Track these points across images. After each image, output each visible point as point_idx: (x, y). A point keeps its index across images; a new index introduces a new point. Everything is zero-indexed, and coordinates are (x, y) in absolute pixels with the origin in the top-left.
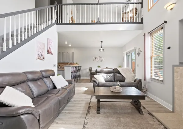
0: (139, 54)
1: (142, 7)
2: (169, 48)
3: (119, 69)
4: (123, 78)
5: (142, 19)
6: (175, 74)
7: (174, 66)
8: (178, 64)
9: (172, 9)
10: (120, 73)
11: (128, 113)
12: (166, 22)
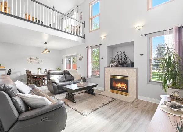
0: (81, 59)
1: (84, 27)
2: (102, 58)
3: (69, 70)
4: (73, 77)
5: (84, 35)
6: (105, 72)
7: (105, 68)
8: (106, 67)
9: (104, 39)
10: (69, 74)
11: (90, 97)
12: (101, 44)
